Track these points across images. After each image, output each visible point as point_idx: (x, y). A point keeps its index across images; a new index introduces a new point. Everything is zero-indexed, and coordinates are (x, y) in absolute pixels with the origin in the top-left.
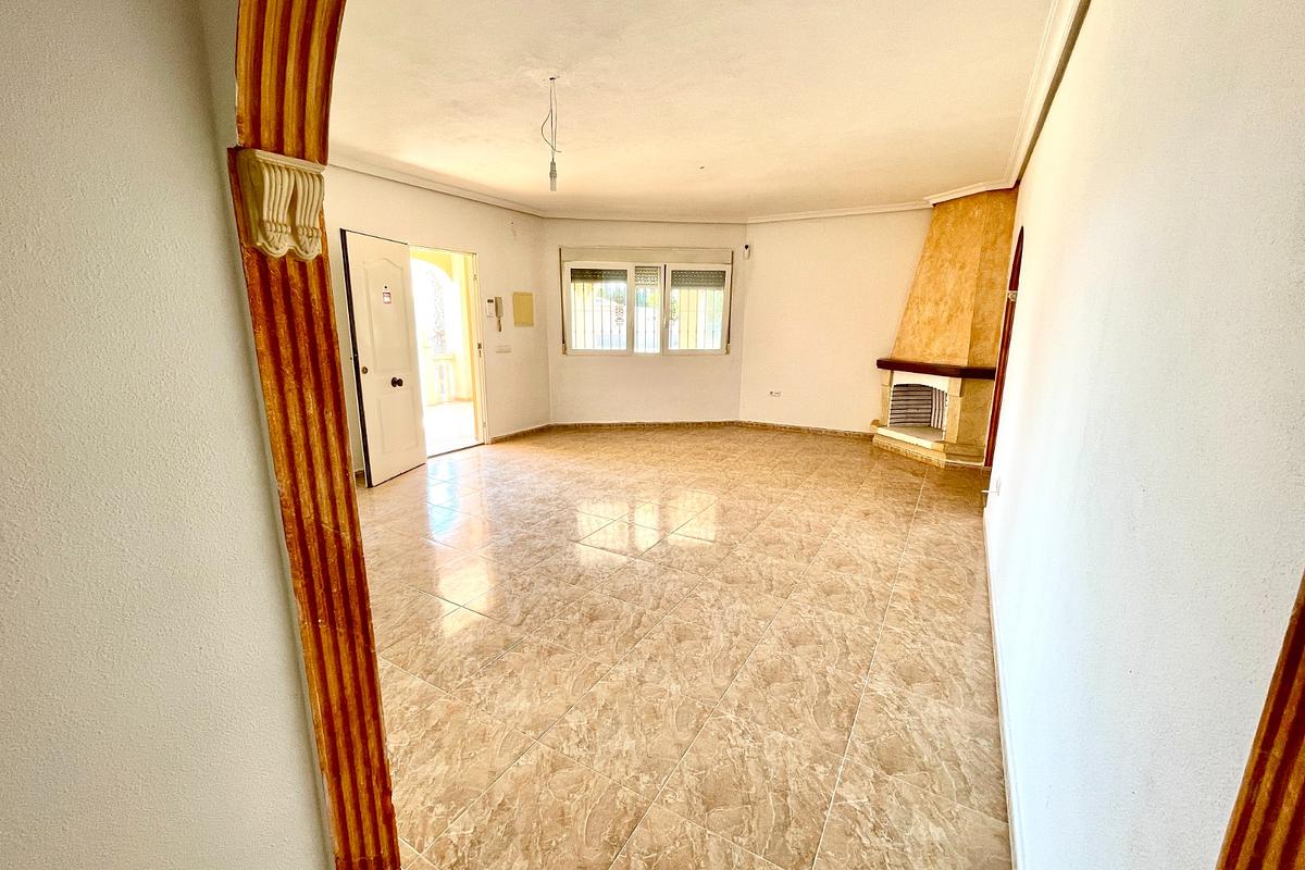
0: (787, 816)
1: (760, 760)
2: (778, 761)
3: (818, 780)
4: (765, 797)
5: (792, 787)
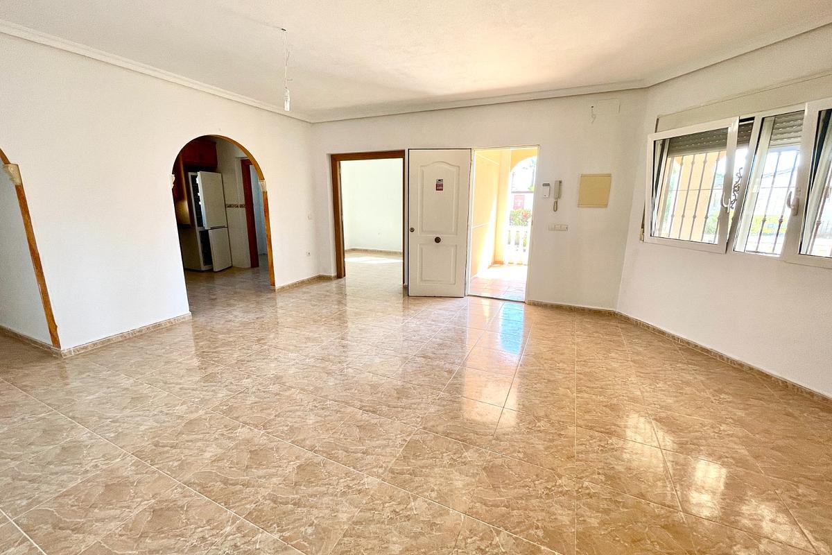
0: (281, 503)
1: (324, 494)
2: (322, 504)
3: (301, 526)
4: (297, 493)
5: (299, 509)
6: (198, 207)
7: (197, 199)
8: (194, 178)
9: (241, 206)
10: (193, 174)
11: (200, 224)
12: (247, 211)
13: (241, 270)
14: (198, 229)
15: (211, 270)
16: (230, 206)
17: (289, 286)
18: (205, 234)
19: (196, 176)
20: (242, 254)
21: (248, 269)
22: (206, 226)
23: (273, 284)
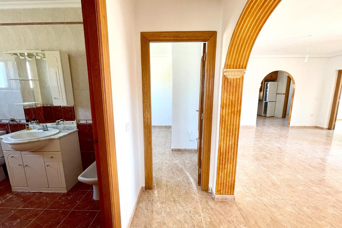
6: (266, 94)
7: (266, 91)
8: (267, 84)
9: (283, 94)
10: (267, 83)
11: (265, 100)
12: (285, 96)
13: (277, 118)
14: (264, 101)
15: (266, 116)
16: (279, 94)
17: (297, 127)
18: (266, 104)
19: (268, 84)
20: (279, 112)
21: (280, 118)
22: (267, 101)
23: (289, 124)
